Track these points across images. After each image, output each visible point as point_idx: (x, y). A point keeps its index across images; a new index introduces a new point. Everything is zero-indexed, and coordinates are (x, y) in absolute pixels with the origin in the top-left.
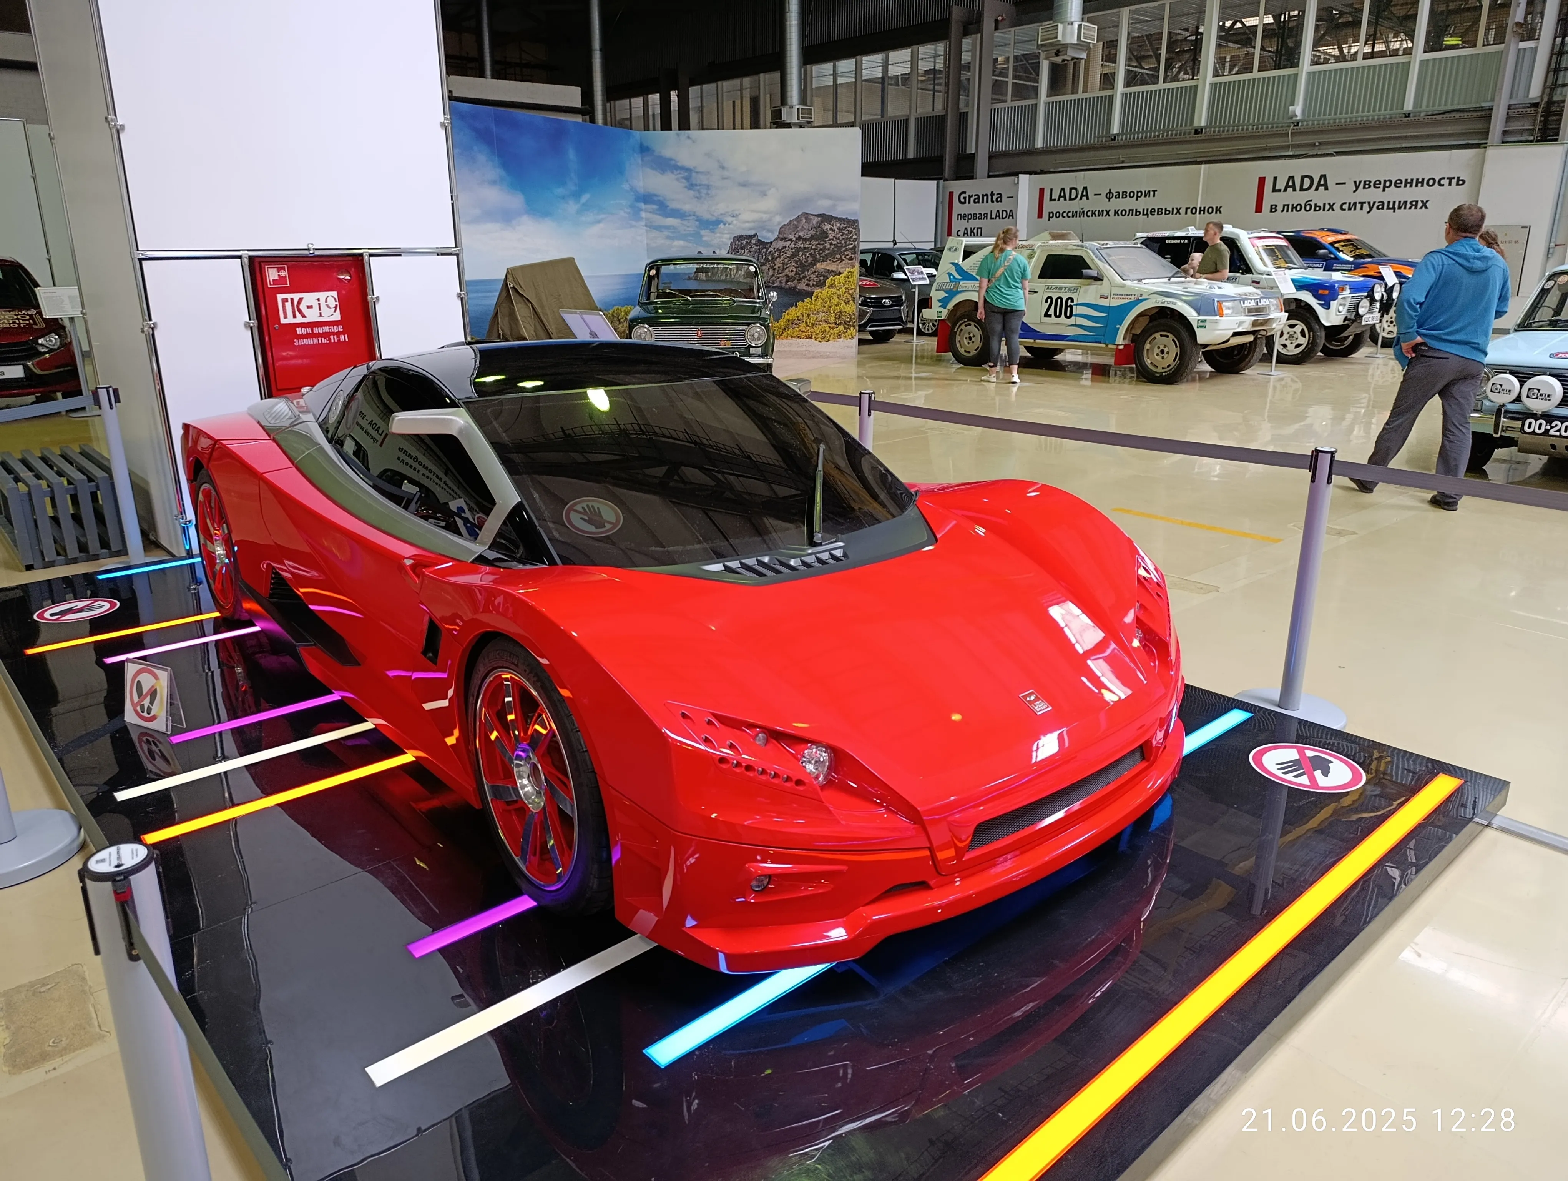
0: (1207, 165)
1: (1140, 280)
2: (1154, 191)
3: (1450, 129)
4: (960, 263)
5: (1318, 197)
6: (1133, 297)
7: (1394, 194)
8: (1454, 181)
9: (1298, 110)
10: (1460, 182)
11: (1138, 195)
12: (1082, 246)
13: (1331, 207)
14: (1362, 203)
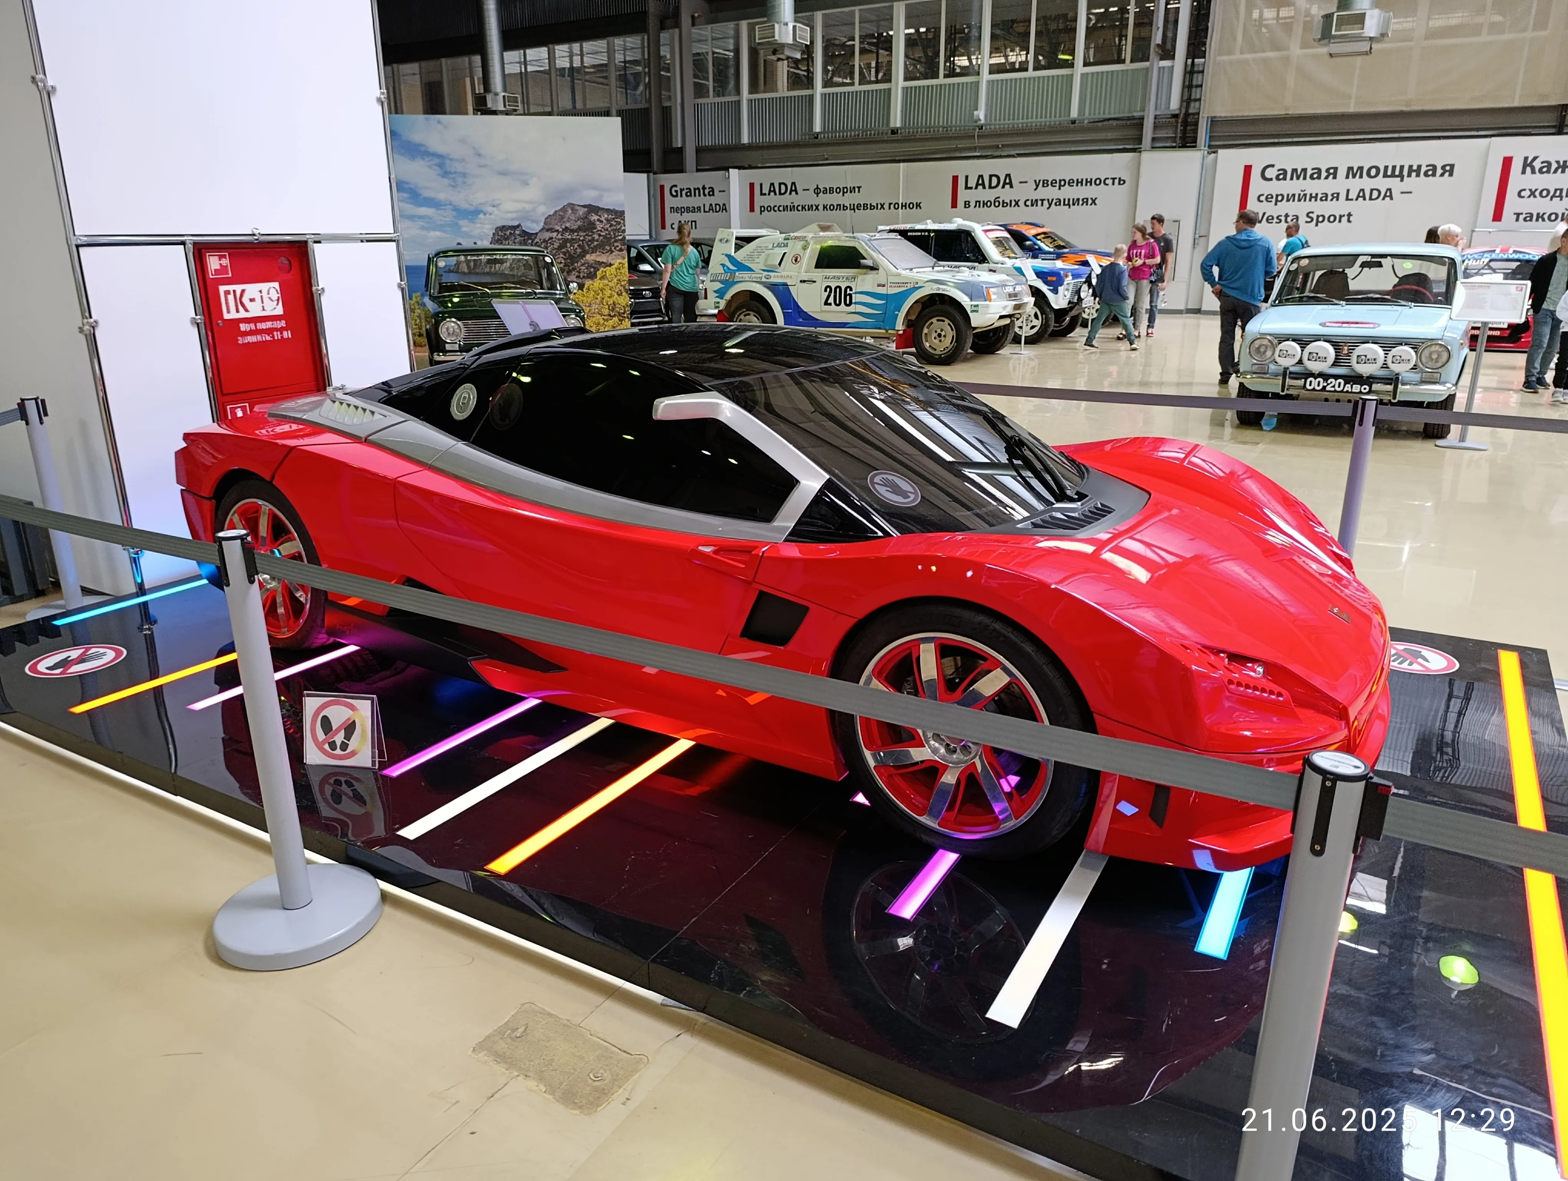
0: (906, 164)
1: (911, 269)
2: (859, 188)
3: (1110, 135)
4: (733, 254)
5: (1005, 194)
6: (909, 285)
7: (1068, 193)
8: (1117, 181)
9: (981, 114)
10: (1122, 182)
11: (844, 191)
12: (854, 237)
13: (1017, 203)
14: (1042, 200)
